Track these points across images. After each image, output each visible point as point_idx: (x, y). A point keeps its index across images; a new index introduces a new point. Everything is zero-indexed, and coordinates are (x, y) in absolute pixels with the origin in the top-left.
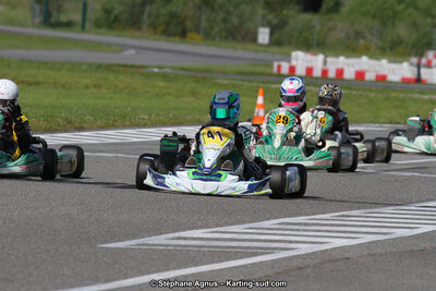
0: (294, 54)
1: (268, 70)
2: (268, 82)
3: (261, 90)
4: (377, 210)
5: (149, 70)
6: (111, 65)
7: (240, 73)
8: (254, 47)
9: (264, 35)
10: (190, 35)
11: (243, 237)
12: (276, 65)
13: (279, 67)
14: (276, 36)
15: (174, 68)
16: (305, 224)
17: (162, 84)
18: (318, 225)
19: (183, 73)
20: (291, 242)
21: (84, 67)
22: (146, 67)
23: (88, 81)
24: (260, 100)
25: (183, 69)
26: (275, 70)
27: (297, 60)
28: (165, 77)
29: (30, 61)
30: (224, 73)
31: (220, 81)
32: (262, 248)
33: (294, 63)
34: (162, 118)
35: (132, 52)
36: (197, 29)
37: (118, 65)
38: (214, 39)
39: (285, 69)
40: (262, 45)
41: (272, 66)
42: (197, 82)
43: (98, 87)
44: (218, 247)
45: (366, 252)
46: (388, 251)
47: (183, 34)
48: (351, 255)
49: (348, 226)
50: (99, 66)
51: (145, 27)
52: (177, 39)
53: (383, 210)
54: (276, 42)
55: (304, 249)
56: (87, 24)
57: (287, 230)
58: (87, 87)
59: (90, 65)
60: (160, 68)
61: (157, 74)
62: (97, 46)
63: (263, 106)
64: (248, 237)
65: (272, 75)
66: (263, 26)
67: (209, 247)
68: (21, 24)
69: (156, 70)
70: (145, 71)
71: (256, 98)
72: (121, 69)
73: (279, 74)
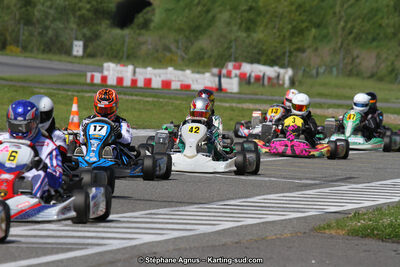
0: (106, 65)
1: (82, 80)
2: (82, 91)
3: (75, 100)
7: (57, 83)
8: (69, 59)
9: (78, 48)
10: (10, 48)
11: (59, 234)
12: (89, 75)
13: (92, 77)
14: (89, 50)
18: (128, 222)
19: (3, 82)
20: (103, 238)
24: (75, 108)
26: (89, 80)
27: (108, 70)
30: (40, 82)
31: (37, 90)
32: (76, 244)
33: (106, 73)
36: (16, 42)
38: (31, 51)
39: (98, 79)
40: (76, 57)
41: (86, 76)
42: (16, 91)
45: (171, 248)
46: (192, 246)
47: (3, 47)
48: (158, 250)
49: (155, 223)
53: (183, 208)
54: (89, 54)
55: (116, 245)
63: (77, 113)
64: (63, 234)
65: (88, 85)
66: (77, 39)
71: (71, 106)
73: (92, 84)
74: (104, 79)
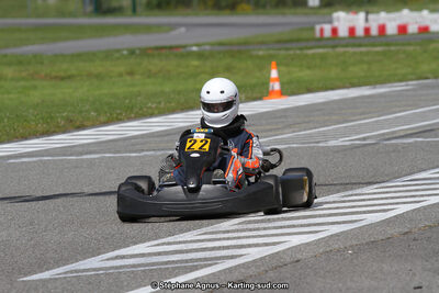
0: (335, 15)
2: (306, 48)
4: (355, 192)
5: (188, 49)
10: (242, 6)
12: (318, 27)
13: (322, 30)
15: (212, 44)
19: (222, 48)
22: (184, 47)
25: (221, 44)
26: (318, 34)
27: (338, 19)
28: (201, 56)
29: (63, 55)
30: (262, 43)
31: (255, 53)
33: (336, 24)
35: (182, 29)
37: (157, 48)
38: (264, 6)
40: (311, 8)
41: (313, 29)
51: (195, 3)
52: (228, 11)
56: (139, 9)
60: (197, 45)
62: (148, 29)
68: (72, 15)
69: (195, 49)
70: (182, 50)
72: (156, 52)
73: (322, 38)
74: (335, 31)
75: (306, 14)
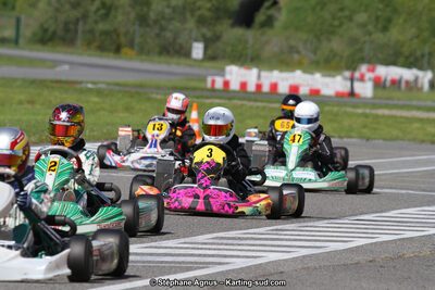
0: (228, 68)
1: (202, 85)
2: (202, 97)
3: (195, 105)
4: (311, 224)
5: (83, 85)
6: (45, 81)
7: (175, 88)
8: (188, 62)
9: (198, 50)
10: (125, 50)
11: (177, 251)
12: (209, 80)
13: (213, 82)
14: (209, 52)
15: (108, 84)
16: (239, 238)
17: (96, 99)
18: (252, 239)
19: (117, 88)
20: (225, 256)
21: (18, 83)
22: (81, 83)
23: (22, 97)
24: (194, 115)
25: (117, 84)
26: (209, 85)
27: (231, 73)
28: (99, 92)
30: (158, 88)
31: (154, 96)
32: (196, 263)
33: (228, 77)
34: (95, 133)
35: (66, 67)
36: (131, 45)
37: (52, 81)
38: (148, 53)
39: (219, 84)
40: (195, 60)
41: (205, 81)
42: (132, 97)
43: (32, 102)
44: (153, 262)
45: (300, 267)
46: (322, 264)
47: (117, 50)
48: (285, 269)
49: (282, 240)
50: (33, 82)
51: (79, 42)
52: (111, 54)
53: (316, 224)
54: (210, 57)
55: (239, 263)
56: (21, 41)
57: (222, 244)
58: (20, 103)
59: (24, 80)
60: (93, 83)
61: (91, 89)
62: (32, 62)
63: (197, 121)
64: (182, 251)
65: (208, 90)
66: (196, 40)
67: (144, 262)
69: (90, 86)
70: (78, 86)
71: (191, 113)
72: (54, 85)
73: (213, 90)
74: (226, 84)
75: (190, 66)
